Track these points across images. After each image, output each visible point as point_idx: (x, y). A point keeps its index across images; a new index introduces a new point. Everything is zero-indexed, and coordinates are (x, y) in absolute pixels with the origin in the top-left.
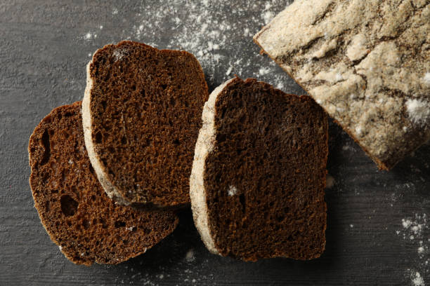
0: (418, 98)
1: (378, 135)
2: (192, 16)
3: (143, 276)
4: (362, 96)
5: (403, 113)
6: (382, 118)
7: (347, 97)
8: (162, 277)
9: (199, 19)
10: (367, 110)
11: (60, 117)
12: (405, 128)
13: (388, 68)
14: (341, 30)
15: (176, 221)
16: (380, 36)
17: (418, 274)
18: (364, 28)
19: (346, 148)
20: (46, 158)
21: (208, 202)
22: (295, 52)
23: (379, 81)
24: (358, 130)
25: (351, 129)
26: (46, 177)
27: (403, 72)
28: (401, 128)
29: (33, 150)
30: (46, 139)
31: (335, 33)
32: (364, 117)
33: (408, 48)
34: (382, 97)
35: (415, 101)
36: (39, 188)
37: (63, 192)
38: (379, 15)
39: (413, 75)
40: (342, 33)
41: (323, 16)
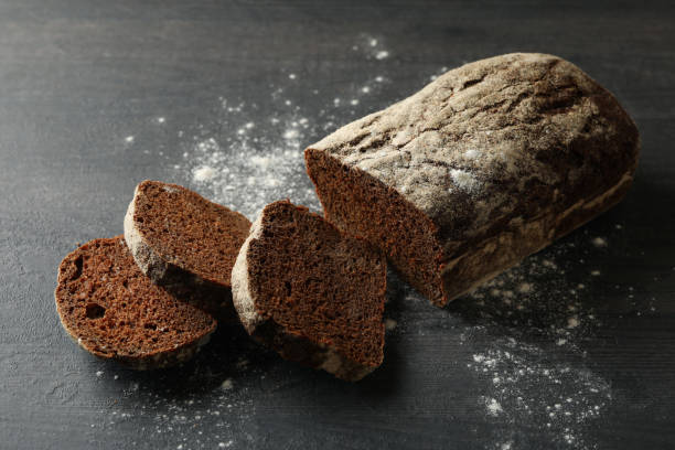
0: (462, 169)
1: (423, 193)
2: (247, 204)
3: (169, 402)
4: (406, 165)
5: (448, 179)
6: (427, 181)
7: (392, 164)
8: (191, 402)
9: (254, 206)
10: (411, 175)
11: (98, 246)
12: (450, 190)
13: (431, 147)
14: (386, 128)
15: (214, 323)
16: (422, 129)
17: (494, 401)
18: (408, 127)
19: (409, 298)
20: (77, 275)
21: (250, 272)
22: (342, 146)
23: (422, 156)
24: (403, 189)
25: (397, 189)
26: (73, 291)
27: (446, 150)
28: (446, 189)
29: (63, 270)
30: (79, 262)
31: (381, 131)
32: (409, 179)
33: (449, 135)
34: (425, 167)
35: (459, 171)
36: (65, 297)
37: (90, 301)
38: (422, 117)
39: (456, 152)
40: (388, 131)
41: (370, 124)
